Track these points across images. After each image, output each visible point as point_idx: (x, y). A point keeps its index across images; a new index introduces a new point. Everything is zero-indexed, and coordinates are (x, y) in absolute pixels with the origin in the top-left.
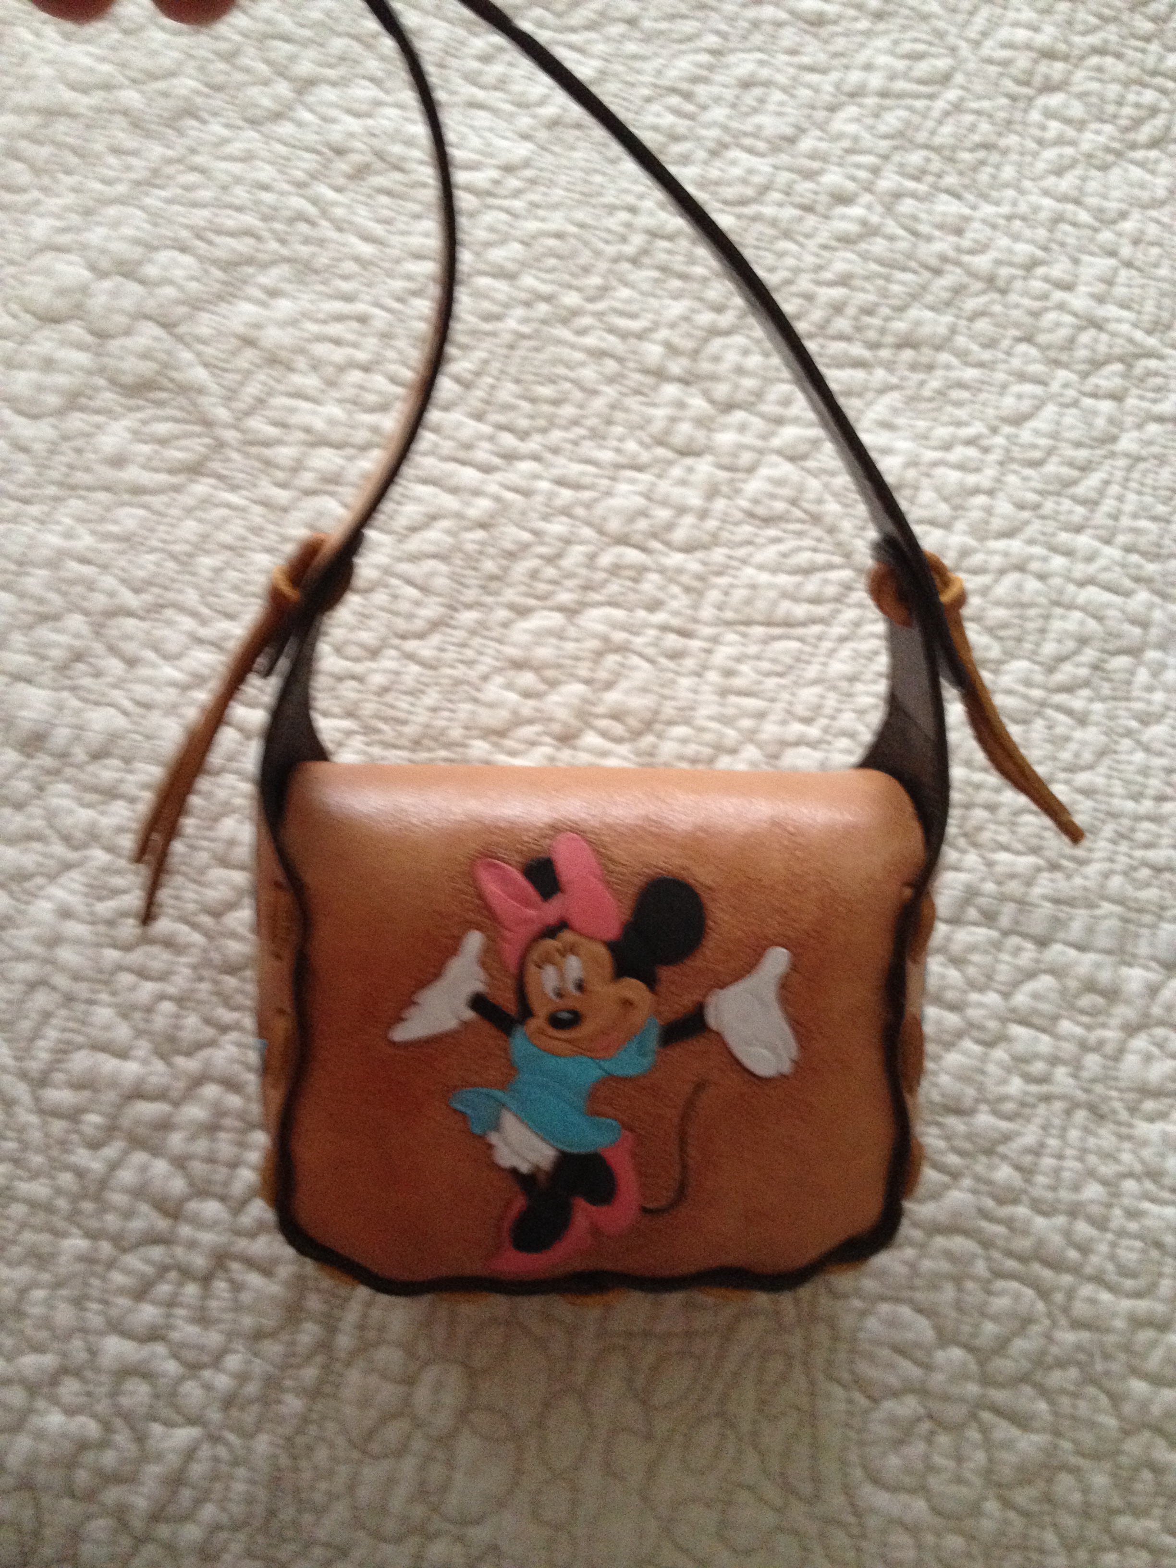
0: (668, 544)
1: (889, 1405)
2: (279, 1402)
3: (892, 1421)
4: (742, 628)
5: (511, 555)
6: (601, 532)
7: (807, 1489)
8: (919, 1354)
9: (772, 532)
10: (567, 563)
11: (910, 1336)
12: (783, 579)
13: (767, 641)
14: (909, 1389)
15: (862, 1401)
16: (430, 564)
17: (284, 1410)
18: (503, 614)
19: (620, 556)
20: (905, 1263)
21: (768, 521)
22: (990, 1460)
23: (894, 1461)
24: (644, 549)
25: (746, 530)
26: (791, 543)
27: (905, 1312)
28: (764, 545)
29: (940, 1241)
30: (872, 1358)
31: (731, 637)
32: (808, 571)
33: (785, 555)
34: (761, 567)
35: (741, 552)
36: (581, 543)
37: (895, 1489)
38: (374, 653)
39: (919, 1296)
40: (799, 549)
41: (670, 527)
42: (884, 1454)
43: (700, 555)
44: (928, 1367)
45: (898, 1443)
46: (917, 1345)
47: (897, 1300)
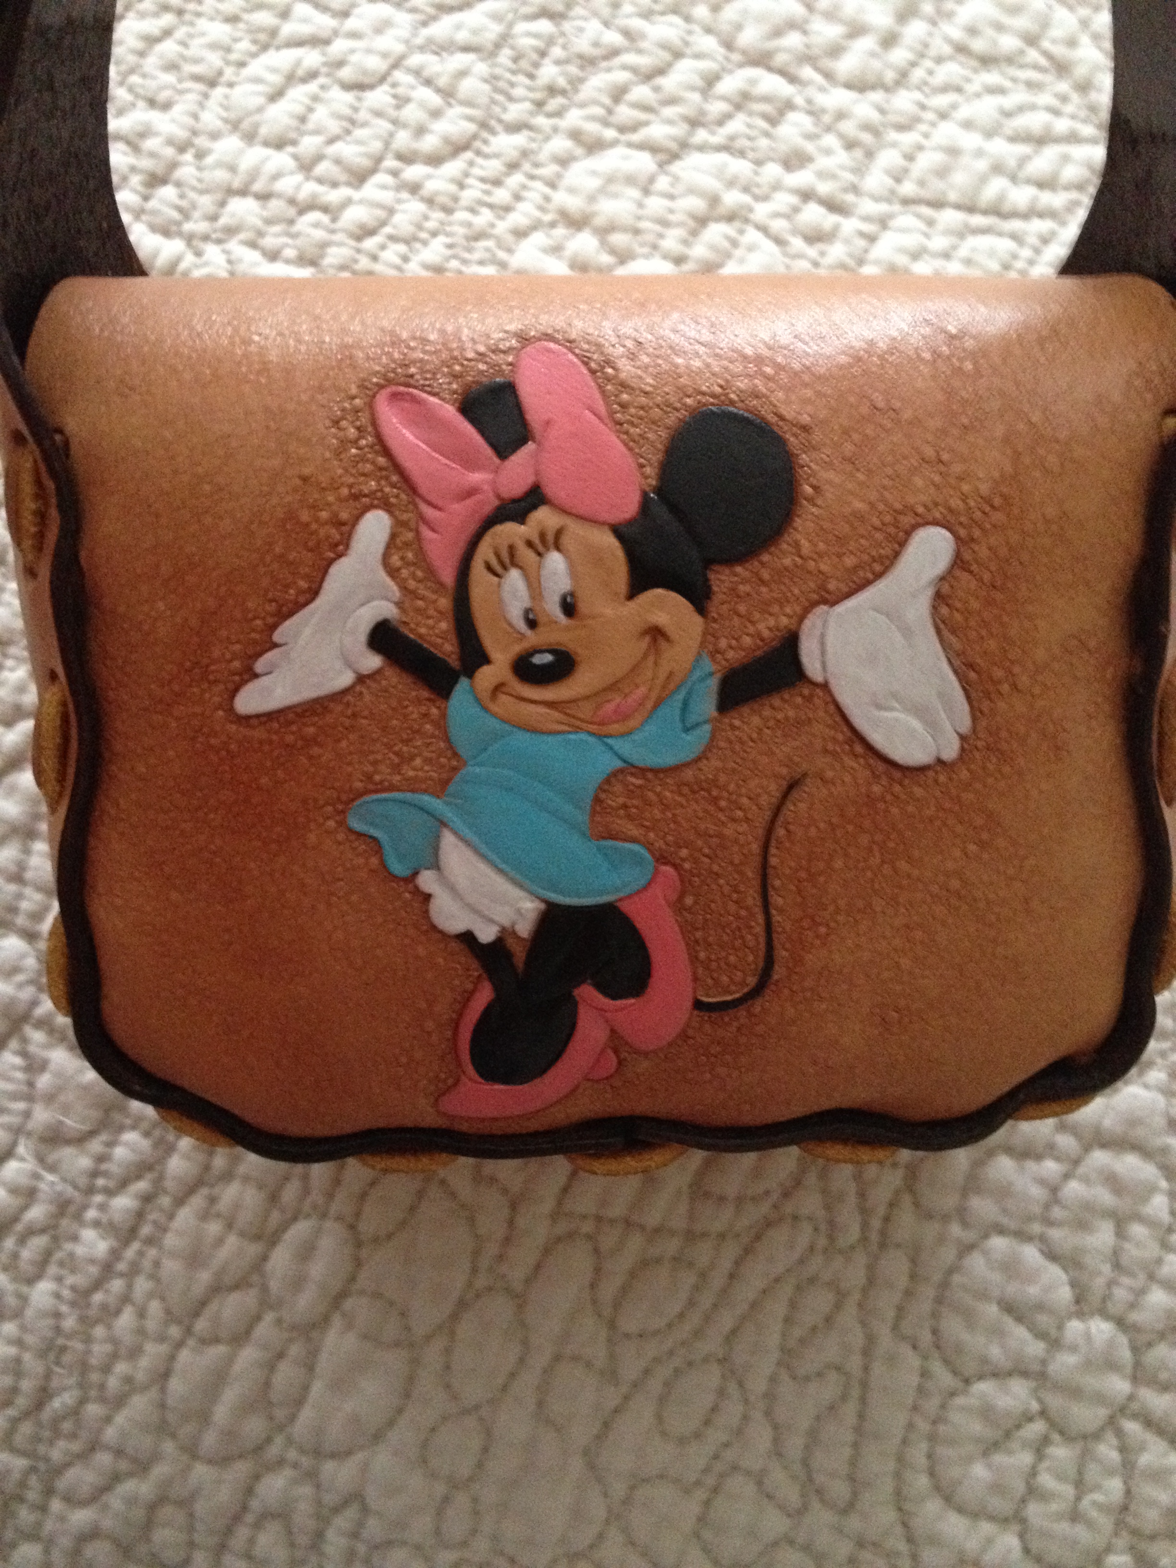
0: (828, 76)
1: (984, 1387)
2: (75, 1238)
3: (987, 1412)
4: (925, 210)
5: (588, 62)
6: (729, 45)
7: (840, 1490)
8: (1043, 1320)
9: (992, 77)
10: (669, 83)
11: (1033, 1291)
12: (999, 147)
13: (961, 233)
14: (1020, 1371)
15: (944, 1378)
16: (461, 60)
17: (80, 1250)
18: (561, 144)
19: (753, 82)
20: (1042, 1182)
21: (987, 61)
22: (1128, 1492)
23: (979, 1471)
24: (792, 79)
25: (952, 70)
26: (1018, 97)
27: (1031, 1253)
28: (978, 95)
29: (1100, 1157)
30: (969, 1317)
31: (906, 220)
32: (1041, 140)
33: (1008, 114)
34: (968, 125)
35: (942, 101)
36: (698, 56)
37: (975, 1514)
38: (359, 177)
39: (1055, 1234)
40: (1033, 107)
41: (835, 51)
42: (969, 1460)
43: (877, 96)
44: (1055, 1343)
45: (990, 1448)
46: (1040, 1307)
47: (1022, 1236)
